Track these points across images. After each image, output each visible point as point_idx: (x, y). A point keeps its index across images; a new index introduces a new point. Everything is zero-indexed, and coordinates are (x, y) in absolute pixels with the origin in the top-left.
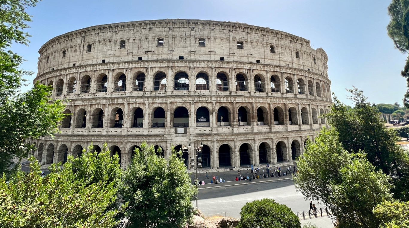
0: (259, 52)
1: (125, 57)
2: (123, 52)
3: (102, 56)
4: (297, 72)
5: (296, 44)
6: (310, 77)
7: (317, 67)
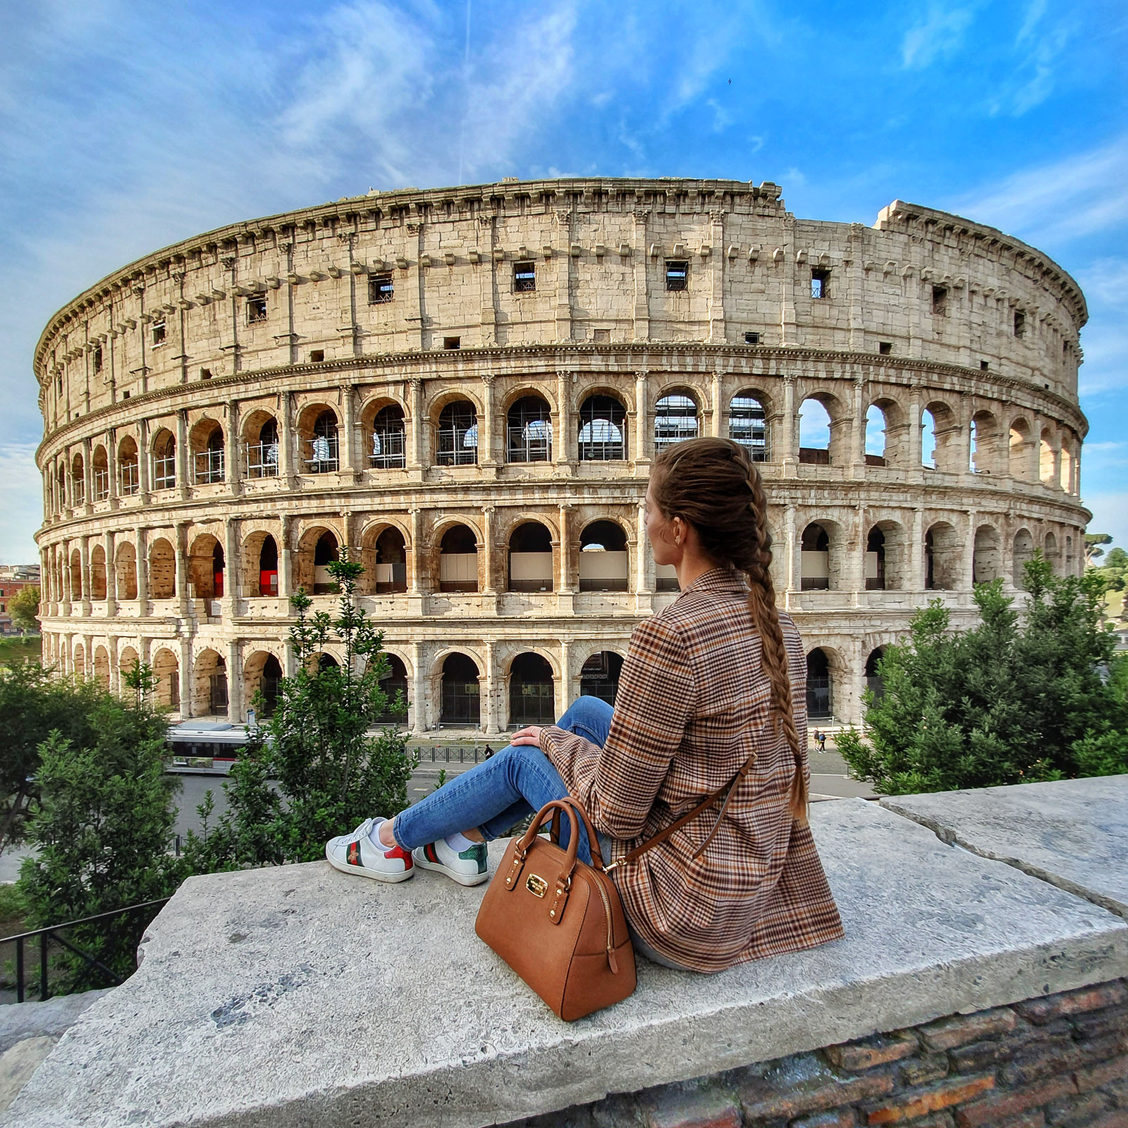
0: (457, 300)
4: (654, 360)
5: (676, 224)
6: (751, 375)
7: (835, 312)
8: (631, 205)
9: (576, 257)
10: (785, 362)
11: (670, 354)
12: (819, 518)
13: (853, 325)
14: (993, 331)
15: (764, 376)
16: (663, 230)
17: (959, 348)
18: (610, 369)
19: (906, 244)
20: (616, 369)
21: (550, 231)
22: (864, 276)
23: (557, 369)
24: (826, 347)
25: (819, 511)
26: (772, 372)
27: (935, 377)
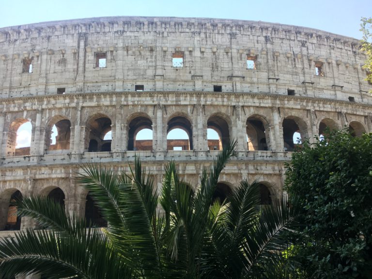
1: (186, 84)
2: (181, 74)
3: (135, 77)
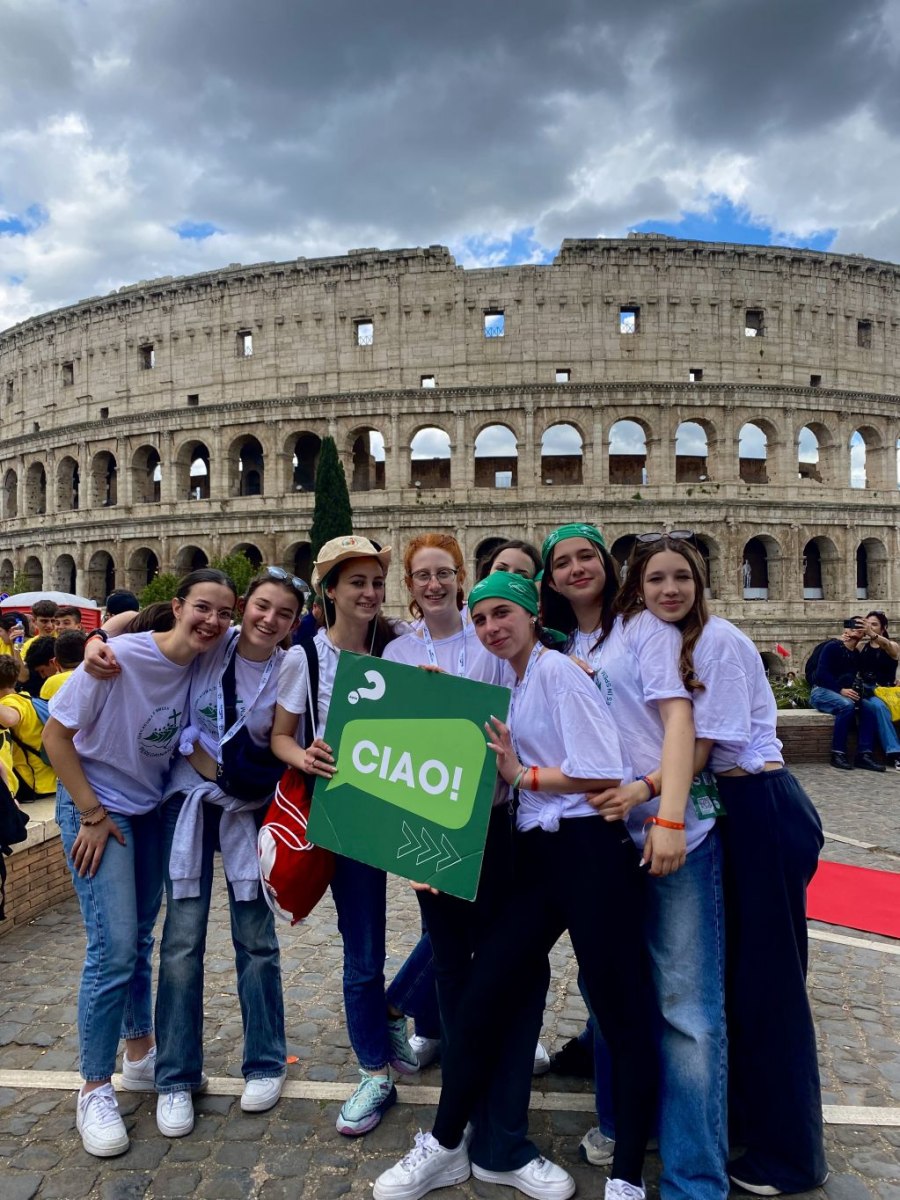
0: (197, 365)
4: (341, 407)
5: (361, 288)
6: (424, 413)
7: (507, 348)
8: (323, 278)
9: (281, 324)
10: (455, 400)
11: (353, 401)
12: (490, 536)
13: (526, 357)
14: (710, 338)
15: (437, 413)
16: (349, 294)
17: (657, 361)
18: (306, 416)
19: (585, 273)
20: (310, 416)
21: (262, 305)
22: (537, 311)
23: (266, 419)
24: (499, 381)
25: (489, 530)
26: (443, 409)
27: (621, 395)
